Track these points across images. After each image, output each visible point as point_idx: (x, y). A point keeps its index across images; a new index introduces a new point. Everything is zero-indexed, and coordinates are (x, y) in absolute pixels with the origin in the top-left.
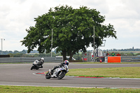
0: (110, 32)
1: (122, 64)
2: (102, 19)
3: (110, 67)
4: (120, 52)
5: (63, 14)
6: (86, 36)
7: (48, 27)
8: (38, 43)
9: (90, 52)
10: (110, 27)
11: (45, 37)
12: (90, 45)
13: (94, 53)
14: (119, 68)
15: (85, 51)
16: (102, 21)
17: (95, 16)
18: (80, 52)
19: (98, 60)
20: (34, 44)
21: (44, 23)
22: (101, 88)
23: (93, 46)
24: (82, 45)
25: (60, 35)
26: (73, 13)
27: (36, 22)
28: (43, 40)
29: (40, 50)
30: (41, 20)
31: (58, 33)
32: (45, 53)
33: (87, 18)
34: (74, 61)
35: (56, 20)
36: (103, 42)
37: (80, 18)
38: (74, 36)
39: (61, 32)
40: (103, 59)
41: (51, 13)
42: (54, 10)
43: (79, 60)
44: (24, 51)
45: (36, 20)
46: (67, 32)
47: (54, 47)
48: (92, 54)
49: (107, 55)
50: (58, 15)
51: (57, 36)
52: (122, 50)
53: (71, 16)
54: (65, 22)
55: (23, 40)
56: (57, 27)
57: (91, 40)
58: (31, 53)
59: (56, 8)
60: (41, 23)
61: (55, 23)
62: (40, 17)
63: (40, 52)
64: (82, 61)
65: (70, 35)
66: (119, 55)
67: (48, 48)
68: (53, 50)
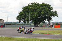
0: (55, 14)
1: (60, 28)
2: (52, 9)
3: (55, 30)
4: (60, 23)
5: (34, 6)
6: (45, 16)
7: (28, 12)
8: (23, 19)
9: (46, 23)
10: (55, 12)
11: (26, 16)
12: (47, 20)
13: (48, 23)
14: (59, 30)
15: (44, 22)
16: (52, 10)
17: (49, 7)
18: (42, 23)
19: (50, 27)
20: (22, 19)
21: (26, 10)
22: (51, 39)
23: (48, 20)
24: (43, 20)
25: (33, 15)
26: (39, 5)
27: (22, 9)
28: (26, 17)
29: (24, 22)
30: (25, 8)
31: (32, 14)
32: (26, 23)
33: (45, 8)
34: (39, 27)
35: (32, 9)
36: (52, 18)
37: (42, 8)
38: (39, 16)
39: (34, 14)
40: (52, 26)
41: (29, 6)
42: (30, 4)
43: (41, 26)
44: (17, 22)
45: (23, 8)
46: (36, 14)
47: (30, 21)
48: (47, 24)
49: (54, 24)
50: (32, 6)
51: (32, 16)
52: (61, 22)
53: (38, 7)
54: (35, 10)
55: (17, 17)
56: (32, 12)
57: (47, 18)
58: (20, 23)
59: (32, 3)
60: (25, 10)
61: (31, 10)
62: (24, 7)
63: (24, 23)
64: (43, 27)
65: (38, 15)
66: (59, 24)
67: (28, 21)
68: (30, 22)
